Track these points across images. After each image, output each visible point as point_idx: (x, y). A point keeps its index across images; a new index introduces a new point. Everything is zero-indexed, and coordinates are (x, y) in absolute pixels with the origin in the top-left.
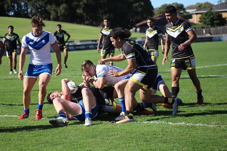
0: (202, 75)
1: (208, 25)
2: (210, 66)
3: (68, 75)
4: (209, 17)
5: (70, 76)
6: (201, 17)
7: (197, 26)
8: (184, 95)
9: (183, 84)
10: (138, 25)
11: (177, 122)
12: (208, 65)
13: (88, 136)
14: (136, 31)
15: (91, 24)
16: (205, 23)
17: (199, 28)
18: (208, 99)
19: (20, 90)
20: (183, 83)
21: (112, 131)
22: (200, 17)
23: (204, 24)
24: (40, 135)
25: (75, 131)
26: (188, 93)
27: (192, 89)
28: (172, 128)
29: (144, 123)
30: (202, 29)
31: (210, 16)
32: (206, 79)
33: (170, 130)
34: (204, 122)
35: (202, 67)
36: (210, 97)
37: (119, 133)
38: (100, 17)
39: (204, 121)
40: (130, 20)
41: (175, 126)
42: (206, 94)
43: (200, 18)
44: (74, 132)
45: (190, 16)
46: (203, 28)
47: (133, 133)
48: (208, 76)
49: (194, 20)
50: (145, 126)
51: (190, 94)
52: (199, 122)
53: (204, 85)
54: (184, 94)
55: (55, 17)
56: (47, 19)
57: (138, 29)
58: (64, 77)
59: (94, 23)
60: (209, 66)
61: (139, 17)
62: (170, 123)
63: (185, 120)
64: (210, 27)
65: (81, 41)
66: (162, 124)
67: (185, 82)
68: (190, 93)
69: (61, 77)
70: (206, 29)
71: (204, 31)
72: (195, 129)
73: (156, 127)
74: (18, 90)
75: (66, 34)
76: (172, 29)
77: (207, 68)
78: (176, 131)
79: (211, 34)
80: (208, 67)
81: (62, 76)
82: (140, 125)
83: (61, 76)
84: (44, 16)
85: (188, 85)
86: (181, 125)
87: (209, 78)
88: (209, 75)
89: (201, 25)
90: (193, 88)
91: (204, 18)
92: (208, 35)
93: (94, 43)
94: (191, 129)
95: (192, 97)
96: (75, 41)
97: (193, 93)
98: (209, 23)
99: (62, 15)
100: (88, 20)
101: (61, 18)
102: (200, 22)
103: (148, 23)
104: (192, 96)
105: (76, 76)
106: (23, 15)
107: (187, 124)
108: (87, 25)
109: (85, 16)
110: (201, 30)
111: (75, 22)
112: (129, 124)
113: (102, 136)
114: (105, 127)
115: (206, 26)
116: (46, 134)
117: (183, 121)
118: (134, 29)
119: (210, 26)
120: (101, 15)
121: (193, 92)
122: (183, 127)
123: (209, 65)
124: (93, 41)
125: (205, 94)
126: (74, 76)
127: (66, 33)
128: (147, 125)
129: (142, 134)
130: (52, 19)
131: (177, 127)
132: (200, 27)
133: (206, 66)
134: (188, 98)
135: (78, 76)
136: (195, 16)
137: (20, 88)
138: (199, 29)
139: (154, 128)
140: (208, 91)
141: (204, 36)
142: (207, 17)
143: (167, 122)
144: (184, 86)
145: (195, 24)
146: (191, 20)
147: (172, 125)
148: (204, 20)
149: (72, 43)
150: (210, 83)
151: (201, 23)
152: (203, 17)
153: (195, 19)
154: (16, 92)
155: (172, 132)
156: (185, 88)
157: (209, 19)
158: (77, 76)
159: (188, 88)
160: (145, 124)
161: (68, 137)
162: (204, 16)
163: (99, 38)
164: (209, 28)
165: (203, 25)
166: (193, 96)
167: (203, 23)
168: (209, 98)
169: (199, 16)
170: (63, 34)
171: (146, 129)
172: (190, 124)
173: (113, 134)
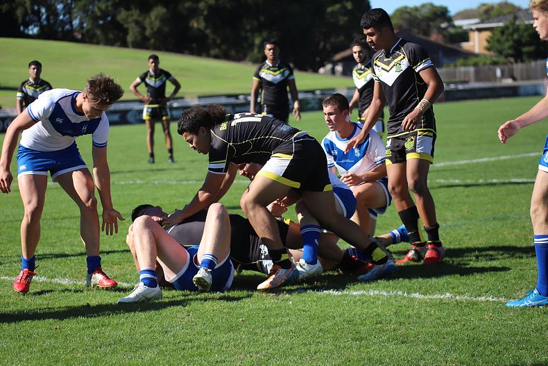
0: (493, 178)
1: (507, 56)
2: (514, 157)
3: (170, 180)
4: (510, 38)
5: (175, 182)
6: (491, 37)
7: (481, 61)
8: (450, 226)
9: (448, 201)
10: (338, 57)
11: (433, 293)
12: (507, 155)
13: (218, 328)
14: (333, 72)
15: (225, 56)
16: (500, 52)
17: (485, 64)
18: (507, 236)
19: (53, 215)
20: (447, 198)
21: (277, 314)
22: (488, 38)
23: (497, 53)
24: (103, 326)
25: (186, 314)
26: (459, 223)
27: (468, 212)
28: (420, 308)
29: (352, 296)
30: (492, 67)
31: (512, 34)
32: (503, 188)
33: (415, 311)
34: (498, 293)
35: (493, 159)
36: (513, 232)
37: (293, 318)
38: (246, 38)
39: (499, 290)
40: (319, 45)
41: (427, 303)
42: (503, 226)
43: (488, 41)
44: (184, 318)
45: (464, 36)
46: (495, 63)
47: (326, 318)
48: (506, 181)
49: (474, 46)
50: (355, 302)
51: (465, 225)
52: (487, 292)
53: (497, 202)
54: (449, 223)
55: (139, 38)
56: (119, 44)
57: (339, 68)
58: (159, 183)
59: (233, 53)
60: (509, 157)
61: (342, 38)
62: (417, 295)
63: (453, 288)
64: (511, 63)
65: (200, 97)
66: (396, 296)
67: (453, 194)
68: (464, 221)
69: (154, 184)
70: (502, 67)
71: (498, 73)
72: (476, 310)
73: (382, 304)
74: (48, 217)
75: (170, 81)
76: (385, 63)
77: (504, 160)
78: (431, 315)
79: (514, 79)
80: (508, 160)
81: (156, 182)
82: (344, 300)
83: (152, 182)
84: (111, 36)
85: (459, 203)
86: (441, 300)
87: (511, 187)
88: (510, 178)
89: (491, 56)
90: (470, 210)
91: (498, 41)
92: (508, 82)
93: (232, 100)
94: (466, 310)
95: (469, 232)
96: (186, 96)
97: (470, 222)
98: (510, 52)
99: (155, 34)
100: (219, 46)
101: (152, 41)
102: (489, 49)
103: (356, 53)
104: (468, 229)
105: (188, 180)
106: (60, 35)
107: (458, 298)
108: (216, 57)
109: (211, 36)
110: (490, 69)
111: (186, 52)
112: (317, 298)
113: (253, 327)
114: (260, 305)
115: (502, 59)
116: (115, 322)
117: (447, 290)
118: (329, 67)
119: (512, 60)
120: (249, 34)
121: (470, 219)
122: (448, 304)
123: (511, 154)
124: (229, 96)
125: (501, 224)
126: (185, 183)
127: (170, 78)
128: (360, 300)
129: (349, 322)
130: (130, 45)
131: (432, 305)
132: (488, 62)
133: (502, 158)
134: (459, 234)
135: (194, 182)
136: (475, 37)
137: (54, 211)
138: (486, 68)
139: (377, 307)
140: (508, 218)
141: (498, 84)
142: (504, 37)
143: (408, 293)
144: (449, 204)
145: (476, 55)
146: (466, 46)
147: (420, 299)
148: (496, 45)
149: (180, 101)
150: (513, 197)
151: (492, 53)
152: (496, 37)
153: (476, 43)
154: (45, 221)
155: (420, 318)
156: (451, 210)
157: (510, 43)
158: (190, 182)
159: (460, 211)
160: (356, 297)
161: (169, 329)
162: (498, 35)
163: (251, 89)
164: (510, 65)
165: (496, 57)
166: (471, 229)
167: (495, 52)
168: (509, 234)
169: (487, 34)
170: (162, 79)
171: (358, 310)
172: (466, 298)
173: (278, 321)
